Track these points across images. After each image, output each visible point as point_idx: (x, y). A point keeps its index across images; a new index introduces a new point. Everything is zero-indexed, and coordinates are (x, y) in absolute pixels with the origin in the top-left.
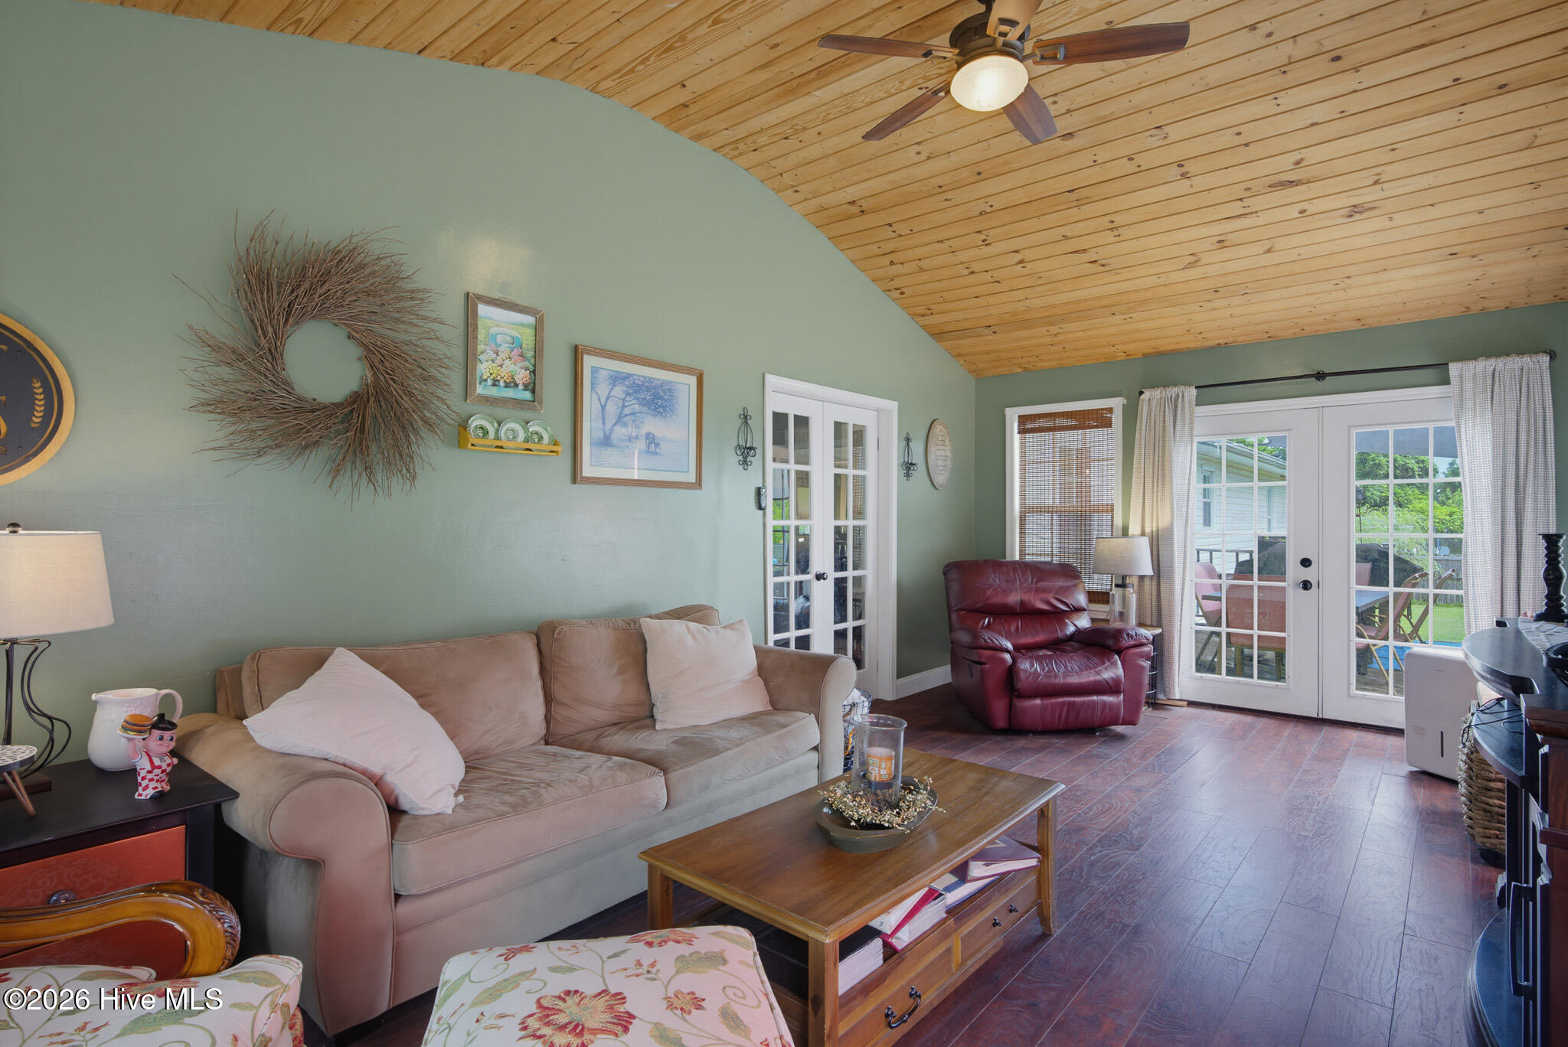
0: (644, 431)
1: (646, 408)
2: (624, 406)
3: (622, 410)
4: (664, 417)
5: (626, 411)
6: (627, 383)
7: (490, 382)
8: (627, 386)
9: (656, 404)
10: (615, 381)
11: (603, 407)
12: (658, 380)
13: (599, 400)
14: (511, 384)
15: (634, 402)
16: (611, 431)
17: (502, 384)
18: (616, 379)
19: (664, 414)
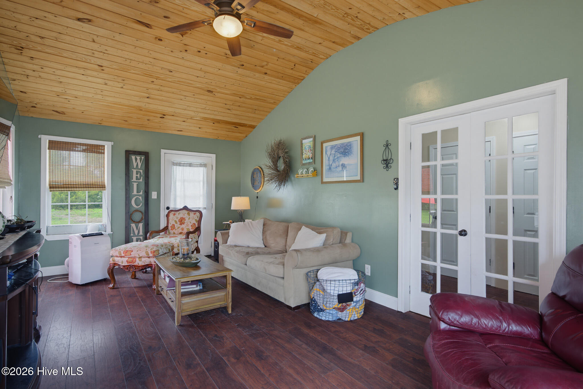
0: (341, 163)
1: (341, 155)
2: (335, 156)
3: (334, 157)
4: (348, 156)
5: (336, 157)
6: (335, 148)
7: (305, 159)
8: (336, 149)
9: (345, 152)
10: (332, 148)
11: (329, 158)
12: (345, 143)
13: (328, 156)
14: (309, 159)
15: (338, 153)
16: (331, 165)
17: (307, 159)
18: (332, 147)
19: (348, 155)
